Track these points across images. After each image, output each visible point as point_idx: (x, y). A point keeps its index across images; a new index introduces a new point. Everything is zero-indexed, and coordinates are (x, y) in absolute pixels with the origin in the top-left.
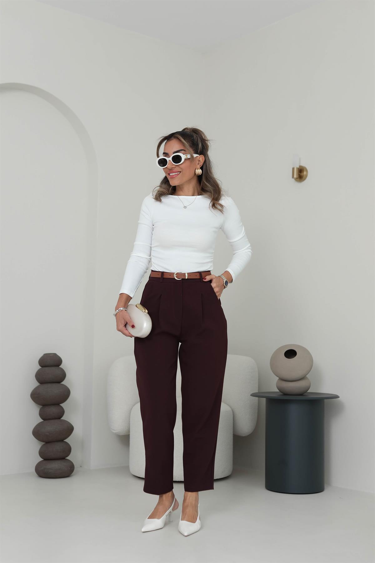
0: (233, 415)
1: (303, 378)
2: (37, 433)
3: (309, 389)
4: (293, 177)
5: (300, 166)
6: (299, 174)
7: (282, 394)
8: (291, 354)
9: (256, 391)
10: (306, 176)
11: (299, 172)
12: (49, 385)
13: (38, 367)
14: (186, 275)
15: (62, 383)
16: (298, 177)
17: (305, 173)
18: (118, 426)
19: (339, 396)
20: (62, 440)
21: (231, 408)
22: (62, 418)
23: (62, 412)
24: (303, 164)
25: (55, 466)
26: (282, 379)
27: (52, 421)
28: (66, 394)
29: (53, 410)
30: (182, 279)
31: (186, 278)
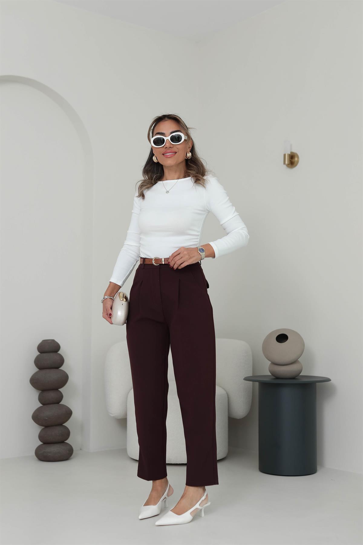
0: (228, 397)
1: (294, 362)
2: (37, 418)
3: (301, 372)
4: (285, 163)
5: (291, 153)
6: (290, 161)
7: (274, 377)
8: (282, 338)
9: (250, 374)
10: (298, 162)
11: (290, 159)
12: (48, 371)
13: (37, 353)
14: (163, 260)
15: (60, 369)
16: (289, 163)
17: (296, 159)
18: (116, 410)
19: (331, 379)
20: (61, 424)
21: (225, 391)
22: (61, 403)
23: (61, 397)
24: (294, 151)
25: (54, 449)
26: (274, 364)
27: (51, 405)
28: (64, 379)
29: (52, 395)
30: (160, 264)
31: (163, 263)
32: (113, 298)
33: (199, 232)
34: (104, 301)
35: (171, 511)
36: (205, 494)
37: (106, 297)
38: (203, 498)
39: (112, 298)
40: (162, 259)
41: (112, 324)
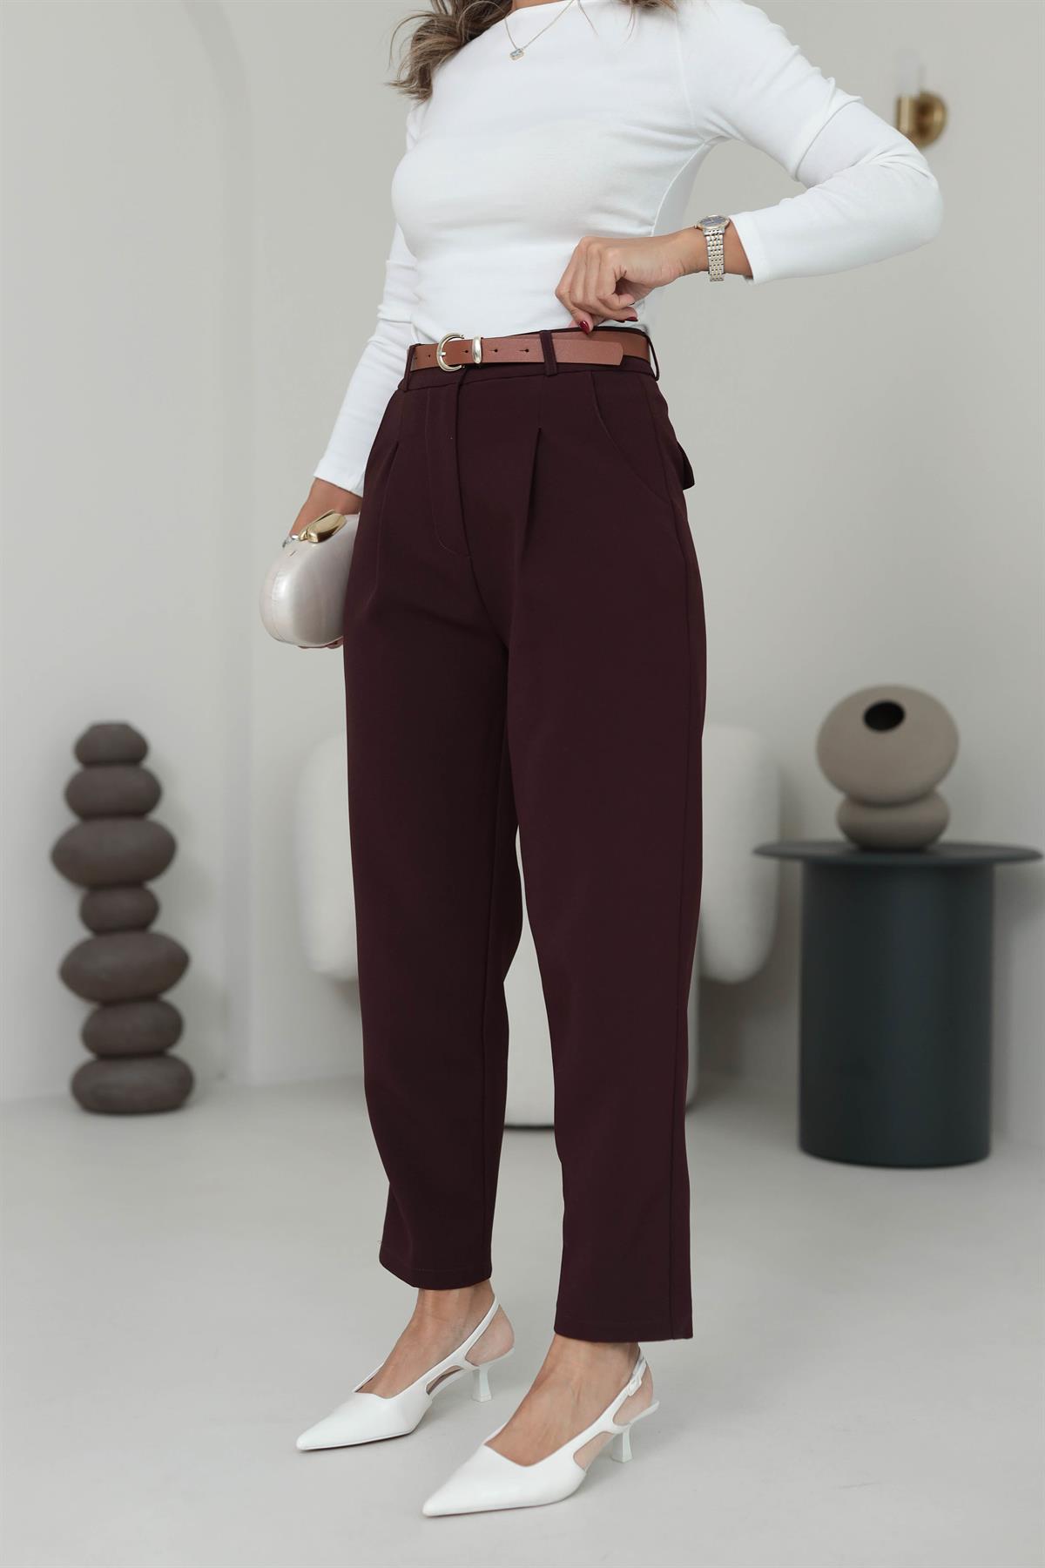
1: (924, 795)
2: (75, 974)
3: (942, 832)
5: (921, 93)
6: (918, 119)
7: (858, 847)
8: (885, 715)
9: (770, 837)
10: (942, 125)
11: (917, 113)
12: (107, 823)
13: (72, 767)
14: (477, 347)
15: (149, 817)
16: (914, 127)
17: (938, 116)
20: (153, 997)
22: (152, 929)
23: (152, 910)
24: (931, 88)
25: (131, 1076)
26: (859, 801)
27: (121, 936)
28: (163, 852)
29: (122, 903)
30: (466, 365)
31: (478, 361)
33: (651, 225)
35: (489, 1444)
36: (639, 1371)
38: (632, 1387)
40: (470, 342)
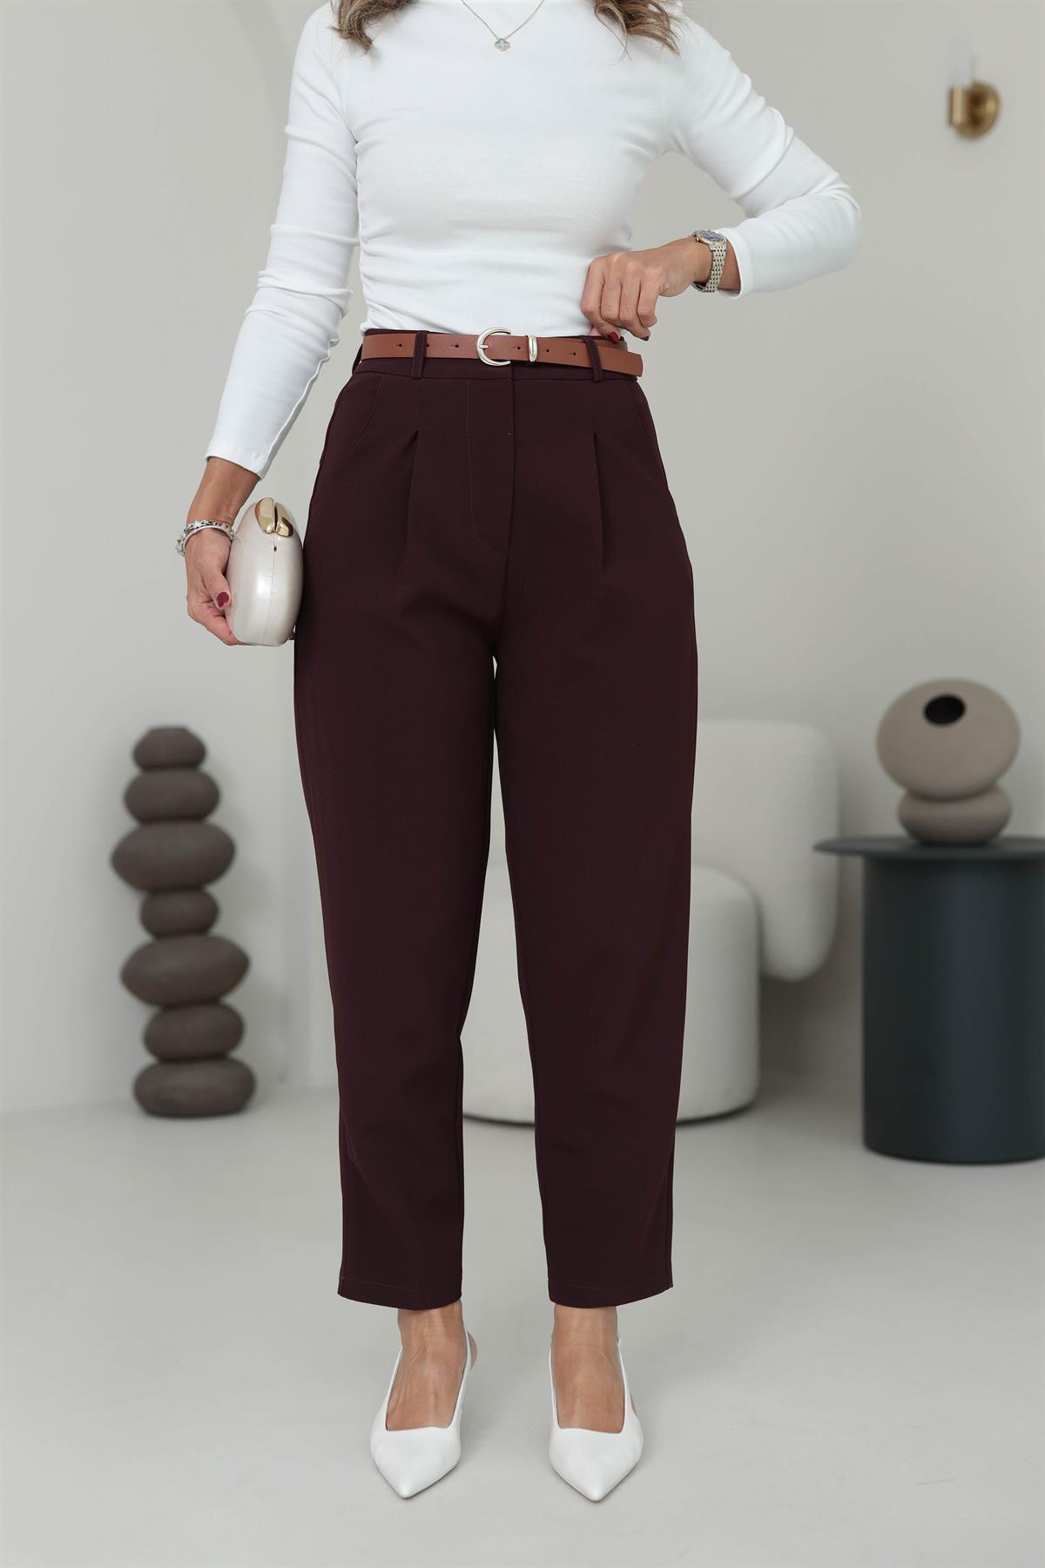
1: (986, 789)
2: (136, 978)
3: (1005, 826)
4: (950, 121)
5: (975, 83)
6: (971, 112)
7: (919, 842)
8: (945, 709)
9: (830, 833)
10: (995, 116)
11: (970, 102)
12: (167, 827)
14: (533, 346)
15: (208, 820)
16: (966, 120)
17: (990, 106)
20: (213, 1000)
21: (749, 889)
22: (212, 932)
23: (212, 913)
24: (986, 76)
25: (193, 1079)
26: (919, 795)
27: (181, 940)
28: (221, 855)
29: (181, 906)
30: (514, 362)
31: (533, 358)
32: (227, 530)
34: (189, 544)
37: (197, 524)
39: (223, 527)
41: (232, 642)
